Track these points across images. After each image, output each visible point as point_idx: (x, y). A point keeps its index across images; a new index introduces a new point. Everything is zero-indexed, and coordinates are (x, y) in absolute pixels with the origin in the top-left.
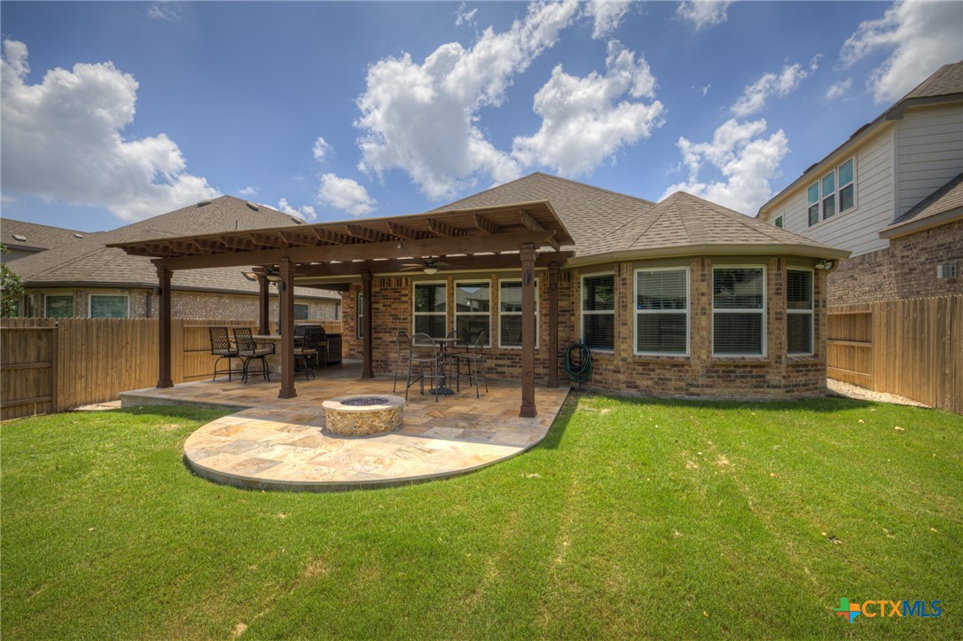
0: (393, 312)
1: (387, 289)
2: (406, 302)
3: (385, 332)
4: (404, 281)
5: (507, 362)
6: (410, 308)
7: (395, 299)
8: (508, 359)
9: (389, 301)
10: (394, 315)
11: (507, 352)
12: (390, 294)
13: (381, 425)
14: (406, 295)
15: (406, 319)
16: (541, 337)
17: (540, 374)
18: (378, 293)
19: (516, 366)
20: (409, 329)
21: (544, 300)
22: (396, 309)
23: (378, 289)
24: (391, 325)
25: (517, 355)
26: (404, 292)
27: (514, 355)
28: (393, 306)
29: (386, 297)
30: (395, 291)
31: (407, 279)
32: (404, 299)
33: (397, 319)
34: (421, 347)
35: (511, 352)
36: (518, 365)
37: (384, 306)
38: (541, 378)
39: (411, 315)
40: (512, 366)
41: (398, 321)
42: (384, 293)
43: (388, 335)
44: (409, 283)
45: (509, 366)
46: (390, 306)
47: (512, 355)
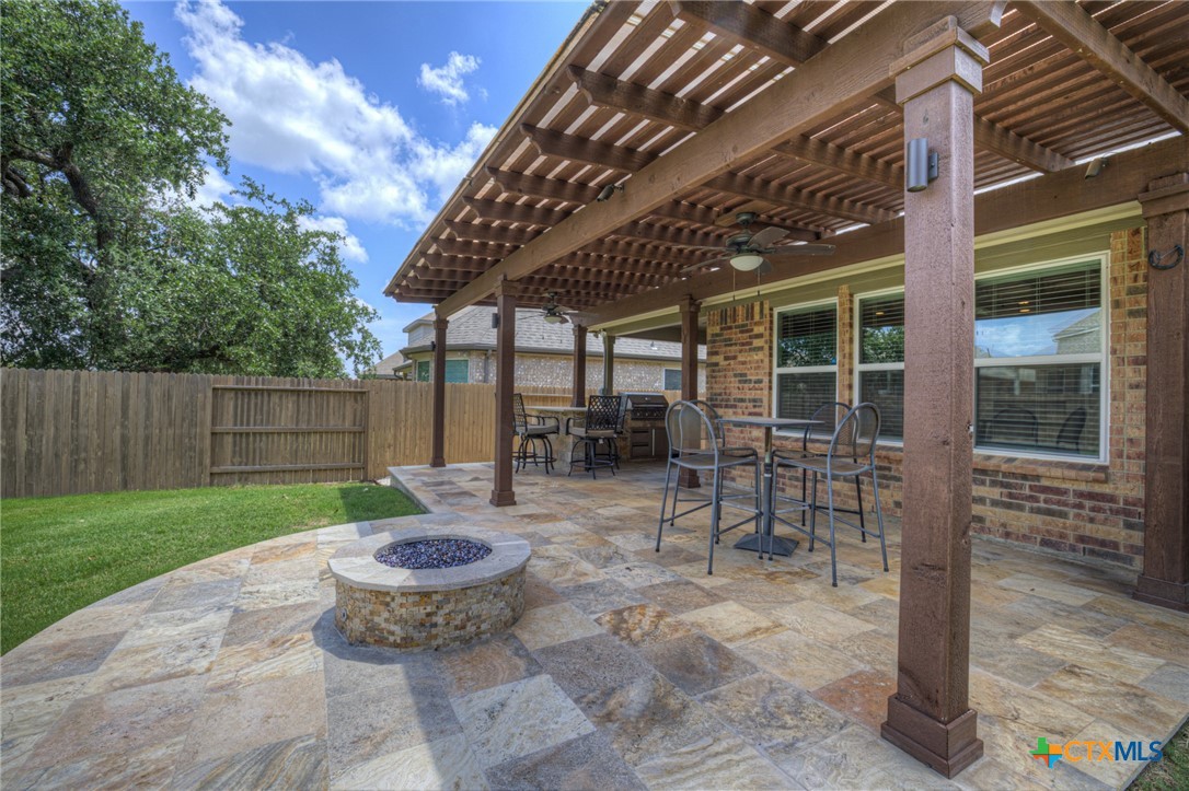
0: (740, 369)
1: (730, 328)
2: (761, 348)
3: (727, 406)
4: (757, 309)
5: (995, 493)
6: (767, 360)
7: (743, 344)
8: (994, 484)
9: (733, 348)
10: (741, 375)
11: (991, 465)
12: (736, 335)
13: (393, 628)
14: (760, 336)
15: (760, 381)
16: (1117, 431)
17: (1115, 545)
18: (717, 335)
19: (1020, 508)
20: (765, 400)
21: (1132, 314)
22: (744, 363)
23: (717, 329)
24: (736, 394)
25: (1024, 477)
26: (758, 330)
27: (1014, 475)
28: (740, 359)
29: (729, 343)
30: (744, 329)
31: (762, 305)
32: (757, 343)
33: (745, 382)
34: (786, 438)
35: (1004, 467)
36: (1028, 504)
37: (726, 358)
38: (1116, 557)
39: (770, 374)
40: (1009, 506)
41: (746, 385)
42: (727, 334)
43: (731, 411)
44: (766, 311)
45: (995, 503)
46: (735, 358)
47: (1005, 475)
